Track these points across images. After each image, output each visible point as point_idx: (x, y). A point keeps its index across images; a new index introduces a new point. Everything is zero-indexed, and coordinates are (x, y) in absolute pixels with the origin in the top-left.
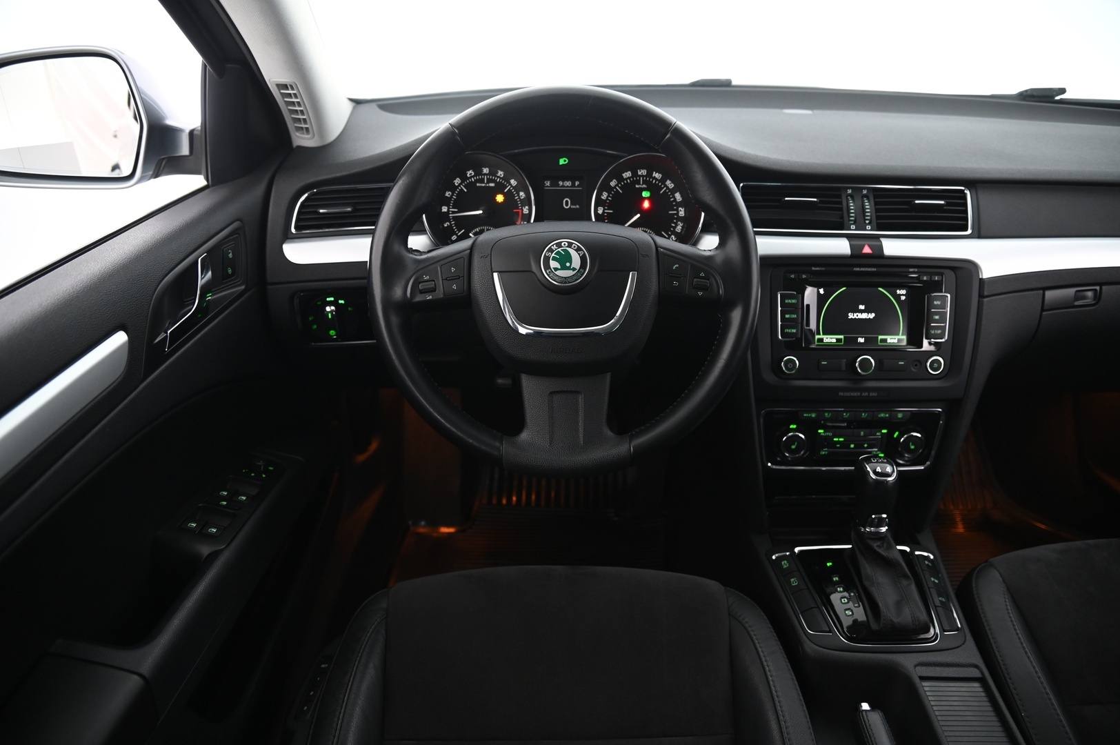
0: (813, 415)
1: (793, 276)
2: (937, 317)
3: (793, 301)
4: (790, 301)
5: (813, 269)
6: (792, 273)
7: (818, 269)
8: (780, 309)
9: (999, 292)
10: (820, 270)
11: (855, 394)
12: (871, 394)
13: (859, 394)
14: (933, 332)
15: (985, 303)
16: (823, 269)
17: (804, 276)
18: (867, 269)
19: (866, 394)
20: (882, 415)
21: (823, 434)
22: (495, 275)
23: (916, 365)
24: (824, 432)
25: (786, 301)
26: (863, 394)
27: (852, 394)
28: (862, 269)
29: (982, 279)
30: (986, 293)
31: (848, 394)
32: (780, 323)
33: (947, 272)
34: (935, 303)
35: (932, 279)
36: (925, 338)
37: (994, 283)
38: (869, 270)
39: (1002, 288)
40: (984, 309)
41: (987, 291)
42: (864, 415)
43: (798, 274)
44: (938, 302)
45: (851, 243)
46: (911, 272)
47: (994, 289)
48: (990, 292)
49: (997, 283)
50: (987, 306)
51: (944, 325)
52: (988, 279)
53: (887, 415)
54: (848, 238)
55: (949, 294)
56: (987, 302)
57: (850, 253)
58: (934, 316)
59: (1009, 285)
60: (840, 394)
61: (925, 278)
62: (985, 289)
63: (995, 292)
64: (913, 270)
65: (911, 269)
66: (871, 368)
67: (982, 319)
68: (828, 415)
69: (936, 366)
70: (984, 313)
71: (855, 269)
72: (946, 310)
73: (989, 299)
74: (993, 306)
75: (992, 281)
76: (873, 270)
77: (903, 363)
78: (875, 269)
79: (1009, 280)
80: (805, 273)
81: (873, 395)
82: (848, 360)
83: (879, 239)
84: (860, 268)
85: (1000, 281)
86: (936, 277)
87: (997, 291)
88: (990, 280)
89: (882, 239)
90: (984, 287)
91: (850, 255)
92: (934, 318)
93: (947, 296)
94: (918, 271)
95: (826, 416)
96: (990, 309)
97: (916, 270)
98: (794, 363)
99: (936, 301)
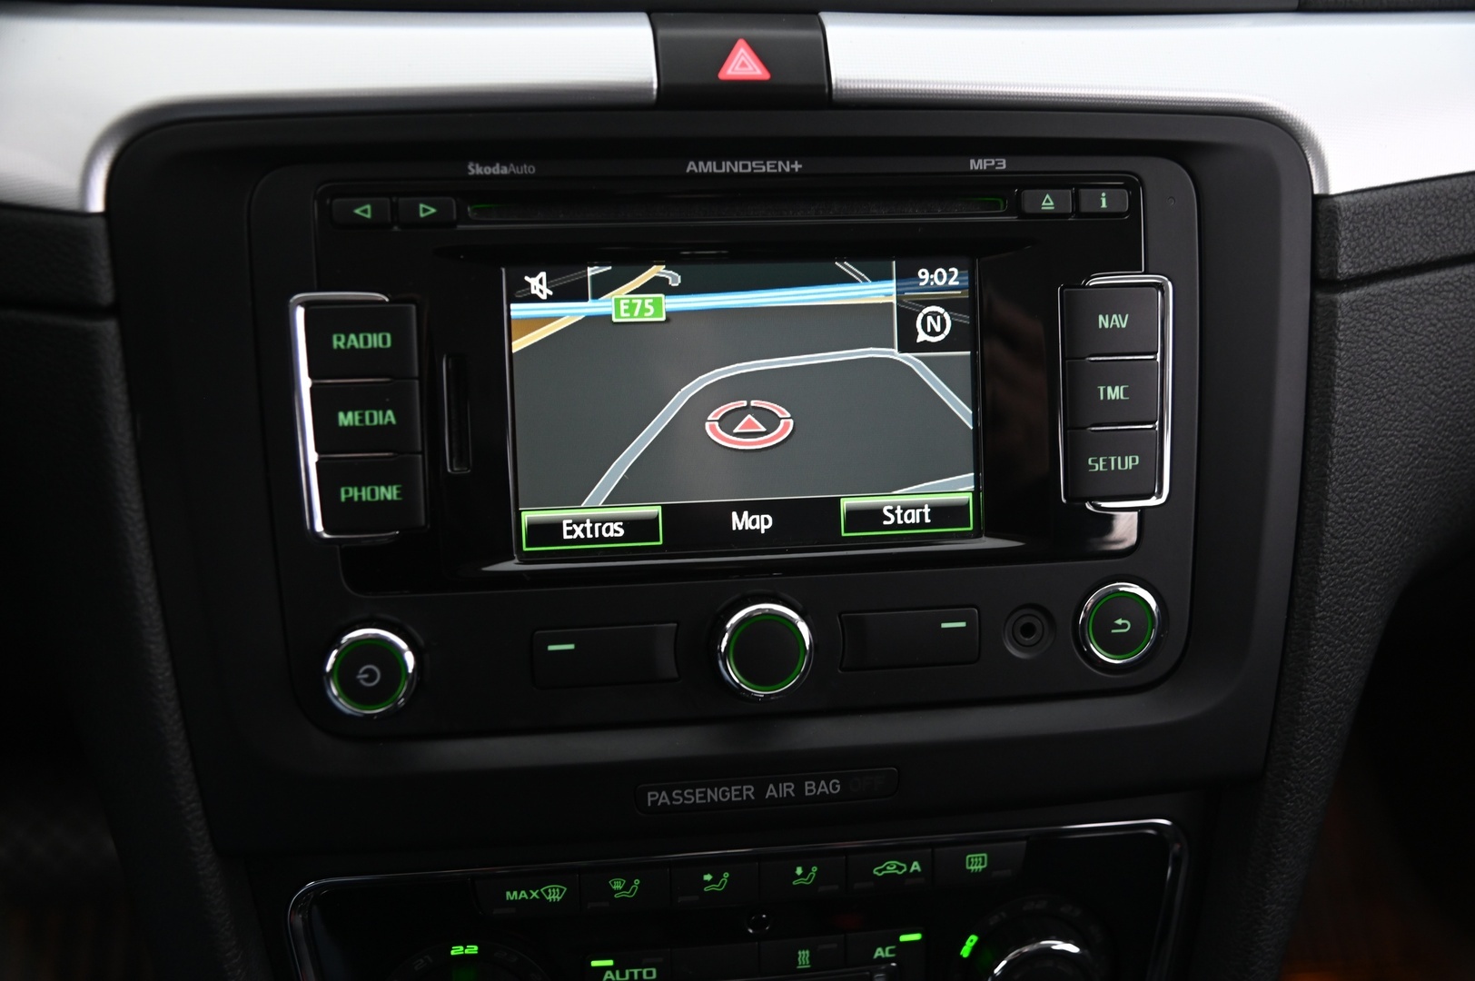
0: (554, 894)
1: (364, 211)
2: (1115, 393)
3: (375, 340)
4: (355, 341)
5: (475, 169)
6: (362, 195)
7: (498, 170)
8: (305, 383)
9: (1408, 258)
10: (511, 176)
11: (732, 794)
12: (810, 788)
13: (749, 791)
14: (1100, 466)
15: (1343, 318)
16: (528, 169)
17: (426, 210)
18: (753, 166)
19: (787, 789)
20: (891, 867)
21: (617, 974)
23: (1028, 630)
24: (619, 967)
25: (338, 342)
26: (771, 791)
27: (714, 795)
28: (727, 166)
29: (1326, 197)
30: (1345, 268)
31: (695, 797)
32: (313, 457)
33: (1150, 169)
34: (1103, 321)
35: (1085, 208)
36: (1065, 497)
37: (1383, 215)
38: (768, 167)
39: (1418, 238)
40: (1340, 341)
41: (1350, 256)
42: (804, 875)
43: (394, 199)
44: (1115, 316)
45: (662, 32)
46: (979, 172)
47: (1384, 243)
48: (1367, 261)
49: (1394, 217)
50: (1355, 327)
51: (1154, 428)
52: (1351, 199)
53: (916, 866)
54: (653, 15)
55: (1170, 280)
56: (1353, 310)
57: (655, 80)
58: (1102, 388)
59: (1448, 225)
60: (652, 801)
61: (1048, 201)
62: (1339, 247)
63: (1389, 262)
64: (987, 162)
65: (980, 161)
66: (798, 660)
67: (1333, 391)
68: (626, 888)
69: (1124, 626)
70: (1339, 364)
71: (691, 166)
72: (1159, 354)
73: (1361, 292)
74: (1380, 326)
75: (1372, 206)
76: (788, 170)
77: (963, 624)
78: (797, 166)
79: (1450, 203)
80: (428, 195)
81: (820, 790)
82: (678, 626)
83: (813, 16)
84: (714, 163)
85: (1408, 208)
86: (1104, 194)
87: (1398, 256)
88: (1362, 203)
89: (826, 17)
90: (1334, 237)
91: (655, 93)
92: (1102, 398)
93: (1160, 287)
94: (1010, 170)
95: (618, 891)
96: (1367, 340)
97: (1003, 164)
98: (389, 657)
99: (1109, 312)
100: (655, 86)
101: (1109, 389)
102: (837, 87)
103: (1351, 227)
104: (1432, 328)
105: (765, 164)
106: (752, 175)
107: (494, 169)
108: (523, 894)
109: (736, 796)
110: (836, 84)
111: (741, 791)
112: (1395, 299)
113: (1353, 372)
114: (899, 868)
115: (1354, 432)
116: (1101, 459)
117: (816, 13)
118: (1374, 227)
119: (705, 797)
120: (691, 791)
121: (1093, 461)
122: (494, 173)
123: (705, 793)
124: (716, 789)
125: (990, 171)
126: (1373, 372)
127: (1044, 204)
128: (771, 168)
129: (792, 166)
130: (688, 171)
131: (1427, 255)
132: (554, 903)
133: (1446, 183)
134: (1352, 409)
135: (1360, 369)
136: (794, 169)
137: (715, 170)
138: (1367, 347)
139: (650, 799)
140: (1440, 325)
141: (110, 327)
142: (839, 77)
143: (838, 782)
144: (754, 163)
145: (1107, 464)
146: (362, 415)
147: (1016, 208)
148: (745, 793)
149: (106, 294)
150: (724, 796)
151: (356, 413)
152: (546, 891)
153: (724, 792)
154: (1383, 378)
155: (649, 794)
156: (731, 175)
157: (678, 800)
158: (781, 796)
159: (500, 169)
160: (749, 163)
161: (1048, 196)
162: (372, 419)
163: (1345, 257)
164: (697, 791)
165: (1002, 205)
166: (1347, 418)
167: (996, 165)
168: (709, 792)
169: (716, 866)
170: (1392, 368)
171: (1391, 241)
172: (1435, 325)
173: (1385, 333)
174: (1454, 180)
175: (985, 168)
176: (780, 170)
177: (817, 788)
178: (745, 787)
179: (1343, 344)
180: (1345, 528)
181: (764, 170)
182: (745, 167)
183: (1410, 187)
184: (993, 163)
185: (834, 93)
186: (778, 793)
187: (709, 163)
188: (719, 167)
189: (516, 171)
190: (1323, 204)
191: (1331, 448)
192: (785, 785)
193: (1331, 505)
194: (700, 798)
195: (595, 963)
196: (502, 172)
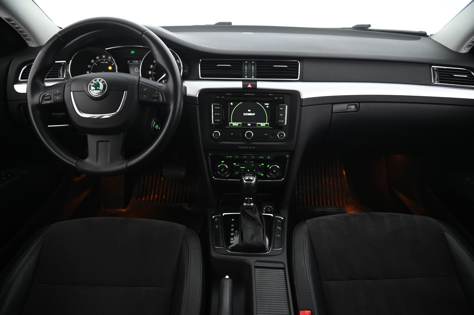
0: (231, 157)
1: (218, 97)
2: (281, 115)
3: (218, 108)
4: (217, 108)
5: (227, 94)
6: (218, 96)
7: (229, 94)
11: (246, 148)
12: (252, 148)
13: (247, 147)
14: (280, 121)
15: (303, 109)
16: (231, 94)
17: (223, 97)
18: (250, 94)
19: (250, 147)
20: (261, 157)
21: (236, 165)
22: (72, 93)
23: (273, 135)
24: (236, 164)
25: (215, 108)
27: (244, 147)
28: (248, 94)
29: (302, 99)
30: (303, 105)
31: (243, 147)
32: (213, 117)
33: (286, 96)
35: (279, 99)
36: (277, 124)
38: (252, 94)
42: (253, 157)
43: (220, 96)
45: (243, 83)
48: (306, 104)
49: (309, 101)
50: (305, 110)
53: (263, 157)
54: (242, 81)
55: (287, 105)
57: (242, 87)
59: (314, 102)
60: (239, 148)
65: (270, 94)
66: (252, 136)
68: (237, 157)
69: (282, 136)
71: (245, 94)
73: (305, 107)
74: (307, 110)
75: (307, 100)
77: (267, 134)
80: (223, 96)
82: (242, 133)
83: (256, 82)
86: (281, 98)
87: (309, 104)
88: (305, 99)
89: (258, 82)
90: (303, 102)
97: (272, 95)
98: (218, 134)
99: (281, 108)
103: (305, 101)
108: (228, 157)
110: (257, 87)
112: (309, 108)
127: (276, 98)
129: (254, 94)
131: (312, 104)
141: (198, 106)
143: (255, 148)
149: (198, 103)
151: (216, 114)
157: (241, 148)
162: (218, 114)
165: (272, 98)
169: (245, 156)
179: (302, 113)
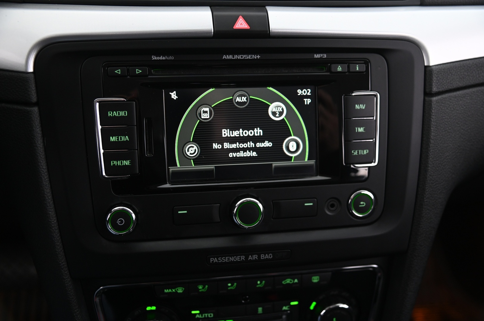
0: (180, 290)
1: (118, 71)
2: (361, 130)
3: (122, 113)
4: (115, 114)
5: (154, 58)
6: (118, 66)
7: (161, 58)
9: (455, 86)
10: (166, 60)
11: (238, 259)
12: (263, 257)
13: (243, 258)
14: (356, 153)
15: (434, 105)
16: (171, 58)
17: (138, 71)
18: (244, 57)
19: (255, 257)
20: (288, 281)
21: (200, 316)
23: (332, 206)
24: (201, 313)
25: (110, 114)
26: (250, 258)
27: (232, 259)
28: (236, 57)
29: (429, 66)
30: (435, 89)
31: (226, 259)
32: (102, 151)
33: (373, 57)
34: (357, 107)
35: (351, 70)
36: (345, 163)
37: (447, 72)
38: (249, 57)
39: (458, 79)
40: (433, 113)
41: (436, 86)
42: (260, 284)
43: (128, 68)
44: (361, 105)
45: (215, 13)
46: (317, 58)
47: (447, 81)
48: (442, 87)
49: (450, 73)
50: (438, 108)
51: (373, 141)
52: (437, 67)
53: (296, 281)
54: (212, 7)
55: (378, 93)
56: (437, 103)
57: (213, 29)
58: (356, 128)
59: (468, 75)
60: (212, 261)
61: (339, 68)
62: (433, 83)
63: (449, 87)
64: (320, 55)
65: (318, 55)
66: (259, 216)
67: (430, 129)
68: (203, 288)
69: (363, 204)
70: (433, 120)
71: (224, 57)
72: (375, 117)
73: (440, 97)
74: (446, 108)
75: (444, 69)
76: (256, 58)
77: (311, 204)
78: (259, 57)
79: (468, 68)
80: (139, 66)
81: (266, 257)
82: (220, 205)
83: (264, 8)
84: (232, 56)
85: (455, 70)
86: (357, 66)
87: (452, 85)
88: (440, 68)
89: (268, 8)
90: (431, 79)
91: (213, 33)
92: (357, 131)
93: (376, 96)
94: (328, 58)
95: (200, 289)
96: (441, 113)
97: (325, 56)
98: (127, 216)
99: (359, 104)
100: (213, 31)
101: (359, 128)
102: (271, 32)
103: (437, 76)
104: (462, 109)
105: (248, 56)
106: (244, 60)
107: (160, 58)
108: (170, 290)
109: (239, 259)
110: (271, 30)
111: (240, 258)
112: (451, 99)
113: (437, 123)
114: (291, 281)
115: (437, 142)
116: (356, 151)
117: (264, 6)
118: (444, 76)
119: (229, 260)
120: (225, 258)
121: (354, 152)
122: (160, 59)
123: (229, 258)
124: (232, 257)
125: (321, 58)
126: (443, 122)
127: (338, 69)
128: (250, 57)
129: (257, 57)
130: (223, 58)
132: (180, 293)
133: (467, 62)
134: (436, 135)
135: (439, 122)
136: (258, 58)
137: (232, 58)
138: (442, 115)
139: (211, 260)
140: (465, 107)
141: (36, 109)
142: (272, 28)
143: (271, 254)
144: (245, 56)
145: (358, 152)
146: (118, 138)
147: (329, 70)
148: (242, 258)
149: (34, 99)
150: (235, 259)
151: (116, 137)
152: (178, 290)
153: (235, 258)
154: (446, 124)
155: (211, 259)
156: (237, 59)
157: (220, 261)
158: (253, 259)
159: (162, 58)
160: (243, 56)
161: (339, 66)
162: (121, 139)
163: (435, 86)
164: (226, 258)
165: (325, 69)
166: (435, 138)
167: (323, 56)
168: (230, 258)
169: (232, 281)
170: (449, 121)
171: (449, 80)
172: (463, 107)
173: (447, 110)
174: (470, 61)
175: (319, 57)
176: (253, 58)
177: (265, 256)
178: (242, 256)
179: (434, 114)
180: (434, 173)
181: (248, 58)
182: (242, 57)
183: (456, 63)
184: (322, 56)
185: (271, 33)
186: (252, 258)
187: (230, 56)
188: (233, 57)
189: (168, 58)
190: (428, 69)
191: (430, 147)
192: (255, 255)
193: (430, 166)
194: (227, 260)
195: (193, 312)
196: (163, 59)
